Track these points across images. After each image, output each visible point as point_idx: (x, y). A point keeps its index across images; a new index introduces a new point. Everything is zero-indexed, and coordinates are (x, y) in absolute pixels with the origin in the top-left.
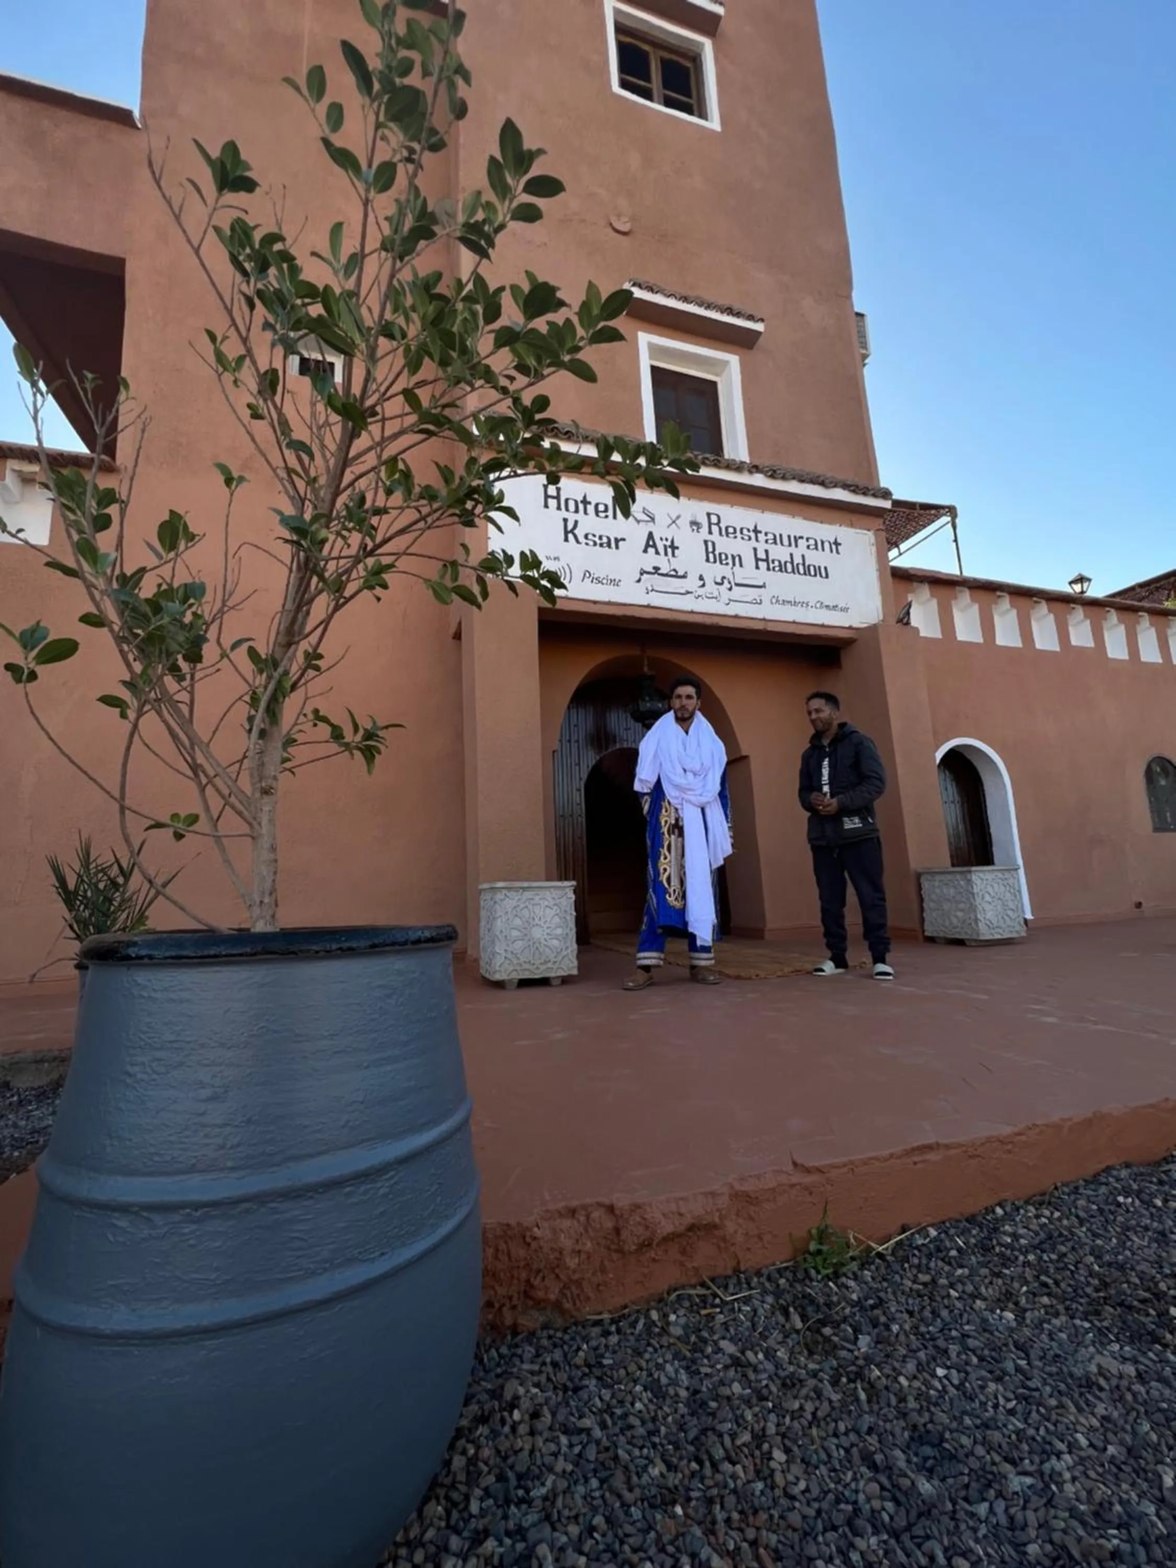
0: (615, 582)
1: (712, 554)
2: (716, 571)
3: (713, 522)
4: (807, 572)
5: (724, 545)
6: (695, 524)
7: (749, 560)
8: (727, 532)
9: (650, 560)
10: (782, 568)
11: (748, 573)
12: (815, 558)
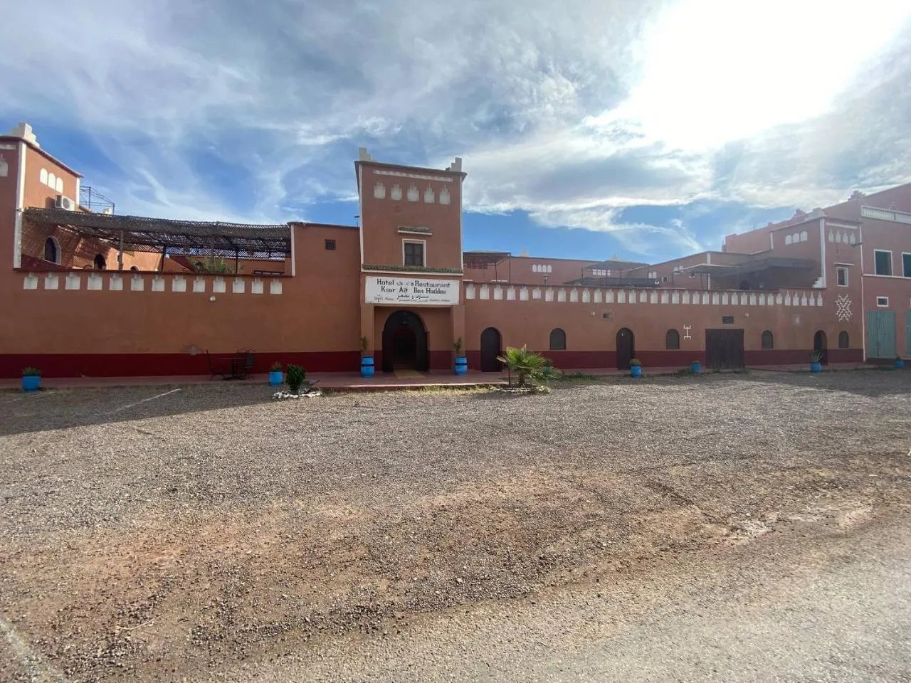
0: (393, 299)
1: (416, 291)
2: (417, 294)
3: (417, 283)
4: (440, 292)
5: (419, 288)
6: (412, 284)
7: (425, 291)
8: (421, 285)
9: (401, 293)
10: (434, 292)
11: (425, 294)
12: (442, 289)
